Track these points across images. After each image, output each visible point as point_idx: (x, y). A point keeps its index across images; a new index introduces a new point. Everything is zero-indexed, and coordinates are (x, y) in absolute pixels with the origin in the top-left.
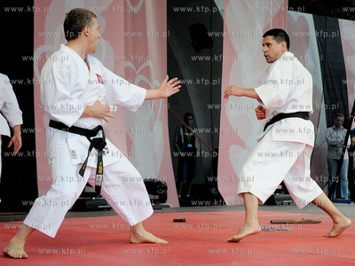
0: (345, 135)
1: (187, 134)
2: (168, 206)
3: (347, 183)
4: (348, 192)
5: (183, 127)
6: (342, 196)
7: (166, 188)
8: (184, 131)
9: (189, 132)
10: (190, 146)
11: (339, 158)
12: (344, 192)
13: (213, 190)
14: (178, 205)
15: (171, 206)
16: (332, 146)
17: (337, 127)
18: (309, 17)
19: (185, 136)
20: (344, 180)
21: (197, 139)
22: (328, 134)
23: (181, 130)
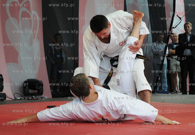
0: (164, 47)
1: (56, 48)
3: (166, 80)
4: (167, 86)
6: (163, 89)
7: (42, 85)
10: (59, 56)
11: (161, 63)
14: (51, 97)
16: (156, 55)
17: (160, 42)
19: (55, 50)
20: (164, 78)
21: (63, 51)
22: (153, 46)
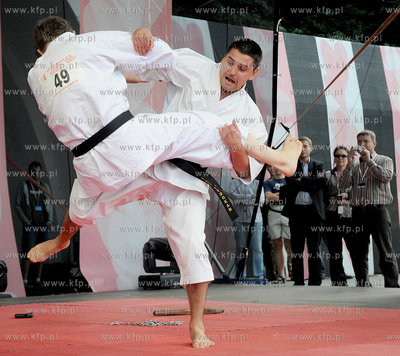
0: (256, 188)
1: (33, 192)
2: (9, 296)
3: (261, 256)
4: (263, 267)
5: (28, 183)
6: (256, 274)
7: (6, 270)
8: (30, 188)
9: (37, 189)
10: (39, 208)
11: (249, 220)
12: (258, 268)
13: (74, 272)
14: (23, 293)
15: (14, 296)
18: (203, 25)
19: (31, 196)
20: (257, 251)
21: (48, 199)
22: (233, 187)
23: (26, 187)
